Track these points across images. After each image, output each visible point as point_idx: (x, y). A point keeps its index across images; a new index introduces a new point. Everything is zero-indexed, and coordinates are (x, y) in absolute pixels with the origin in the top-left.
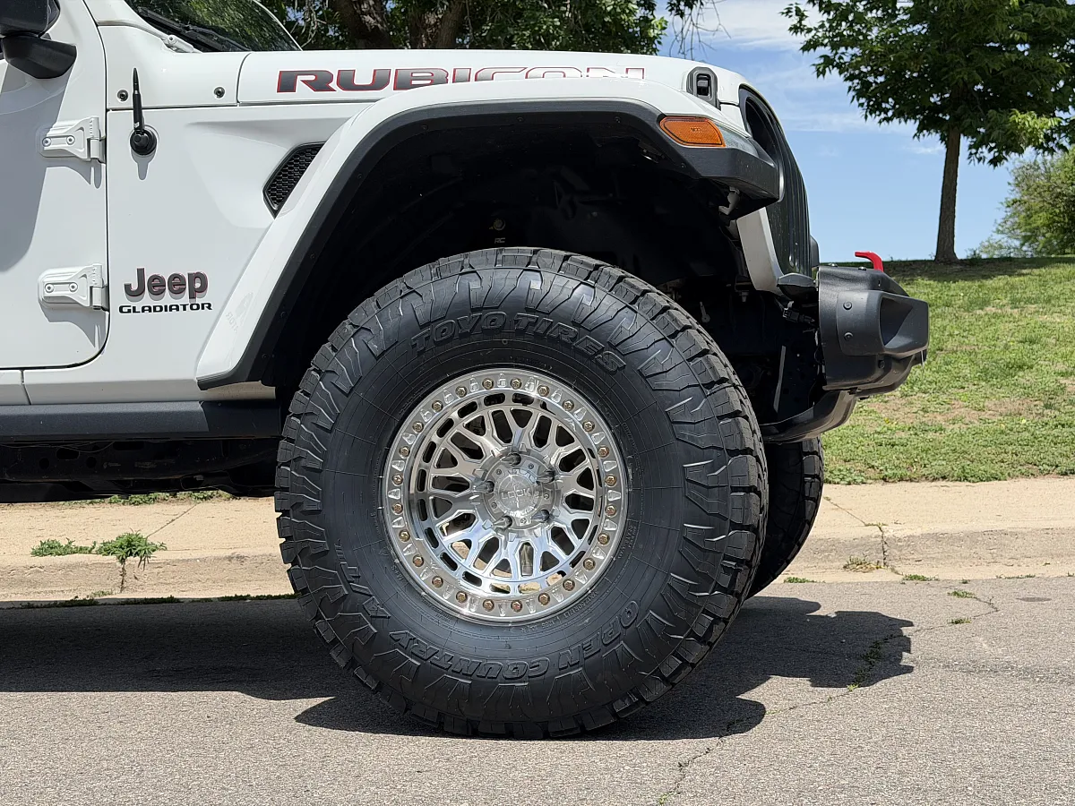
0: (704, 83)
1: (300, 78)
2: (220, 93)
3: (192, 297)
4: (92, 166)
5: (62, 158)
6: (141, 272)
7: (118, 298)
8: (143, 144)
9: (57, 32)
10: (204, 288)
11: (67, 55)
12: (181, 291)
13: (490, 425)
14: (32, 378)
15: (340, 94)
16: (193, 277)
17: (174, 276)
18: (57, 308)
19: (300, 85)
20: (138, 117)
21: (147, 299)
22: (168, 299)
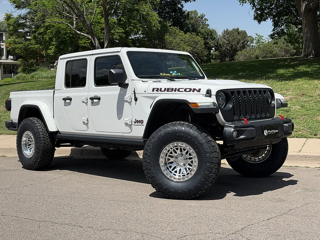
0: (208, 92)
1: (155, 89)
2: (145, 91)
3: (142, 124)
4: (130, 103)
5: (126, 101)
6: (136, 119)
7: (133, 123)
8: (136, 99)
9: (126, 82)
10: (143, 122)
11: (128, 85)
12: (140, 123)
13: (179, 149)
14: (125, 134)
15: (160, 92)
16: (142, 120)
17: (139, 120)
18: (126, 124)
19: (155, 91)
20: (135, 95)
21: (136, 124)
22: (139, 124)
